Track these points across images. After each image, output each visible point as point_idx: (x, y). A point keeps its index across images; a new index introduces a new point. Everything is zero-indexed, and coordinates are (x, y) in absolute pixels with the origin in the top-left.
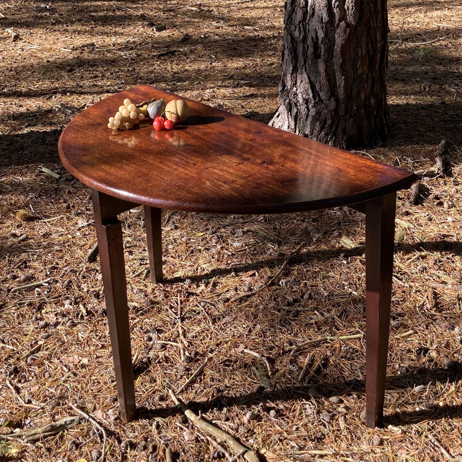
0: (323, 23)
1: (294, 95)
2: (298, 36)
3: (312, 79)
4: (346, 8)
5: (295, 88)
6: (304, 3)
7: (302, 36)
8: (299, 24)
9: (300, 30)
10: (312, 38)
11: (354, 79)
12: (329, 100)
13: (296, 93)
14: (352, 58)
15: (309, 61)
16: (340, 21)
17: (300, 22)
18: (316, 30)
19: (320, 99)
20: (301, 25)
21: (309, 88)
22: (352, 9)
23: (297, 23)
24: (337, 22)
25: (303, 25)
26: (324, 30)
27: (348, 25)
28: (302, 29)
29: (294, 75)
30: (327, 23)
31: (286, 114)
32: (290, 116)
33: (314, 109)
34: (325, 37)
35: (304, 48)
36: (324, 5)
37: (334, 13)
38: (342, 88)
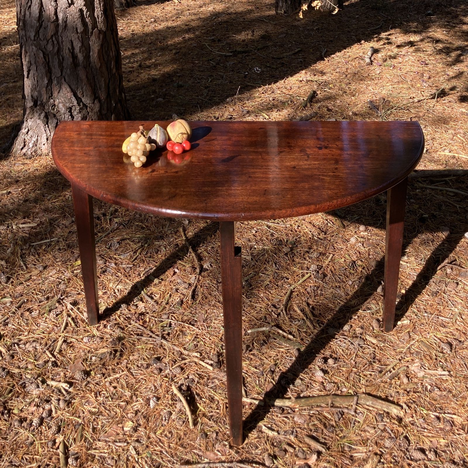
0: (78, 33)
1: (52, 107)
2: (51, 49)
3: (73, 87)
4: (96, 16)
5: (52, 100)
6: (55, 18)
7: (56, 49)
8: (52, 38)
9: (53, 43)
10: (69, 48)
11: (109, 79)
12: (94, 103)
13: (55, 105)
14: (106, 60)
15: (66, 72)
16: (93, 29)
17: (52, 36)
18: (71, 40)
19: (84, 105)
20: (54, 39)
21: (73, 96)
22: (102, 16)
23: (49, 37)
24: (90, 30)
25: (56, 39)
26: (81, 39)
27: (100, 31)
28: (55, 42)
29: (49, 87)
30: (82, 33)
31: (42, 128)
32: (47, 128)
33: (80, 115)
34: (82, 46)
35: (59, 59)
36: (78, 17)
37: (87, 22)
38: (103, 90)
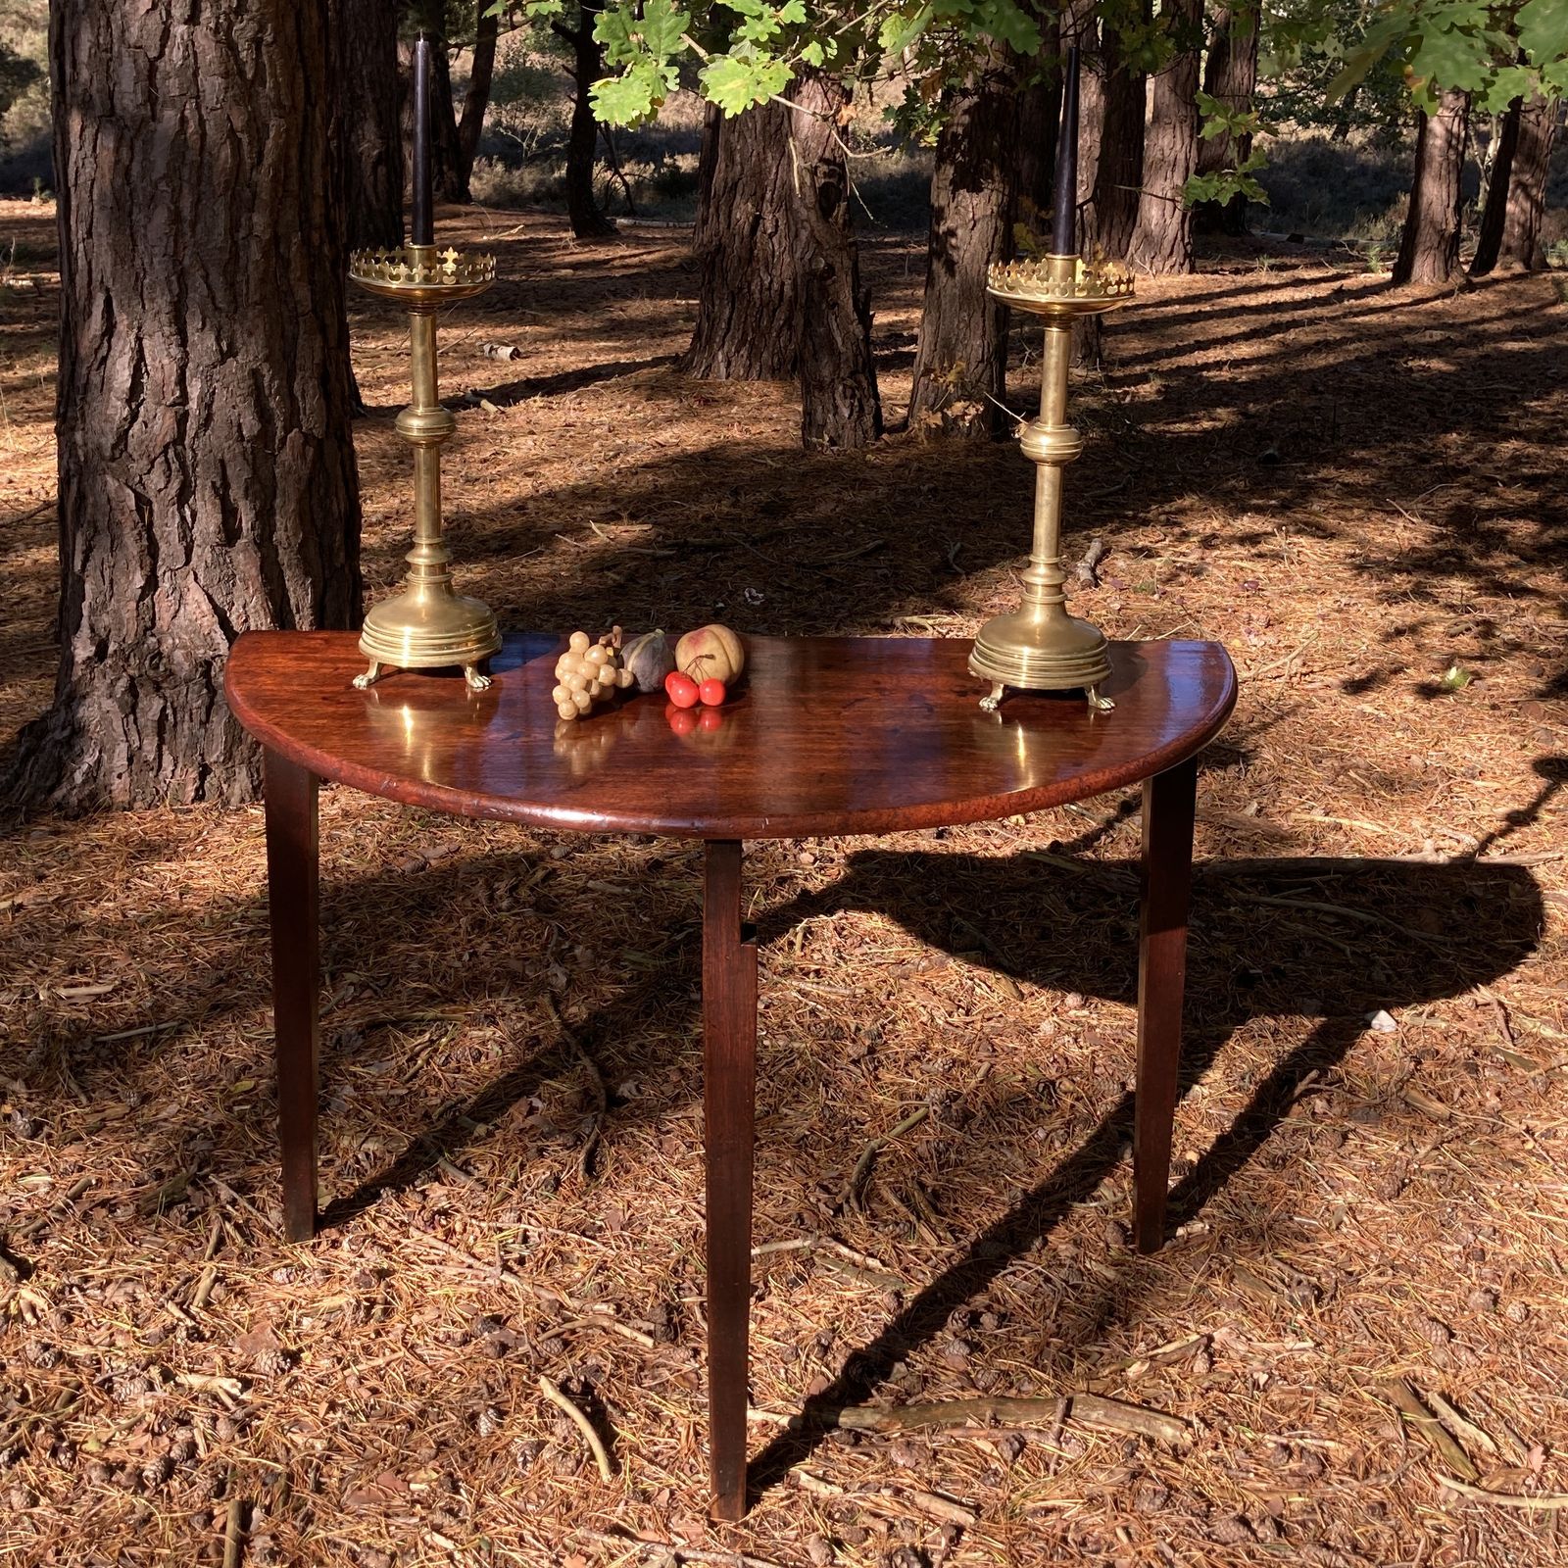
0: (242, 439)
1: (152, 659)
2: (161, 485)
3: (219, 599)
4: (298, 394)
5: (152, 640)
6: (177, 394)
7: (176, 484)
8: (165, 451)
9: (169, 468)
10: (213, 484)
11: (326, 582)
13: (160, 654)
14: (319, 523)
15: (202, 555)
16: (287, 430)
17: (166, 447)
18: (222, 461)
20: (171, 454)
21: (216, 628)
22: (314, 395)
23: (157, 451)
24: (279, 433)
25: (177, 455)
26: (250, 458)
27: (307, 438)
28: (175, 466)
29: (147, 600)
30: (254, 439)
31: (117, 724)
32: (132, 726)
34: (252, 478)
35: (182, 517)
36: (245, 391)
37: (271, 410)
38: (307, 612)
